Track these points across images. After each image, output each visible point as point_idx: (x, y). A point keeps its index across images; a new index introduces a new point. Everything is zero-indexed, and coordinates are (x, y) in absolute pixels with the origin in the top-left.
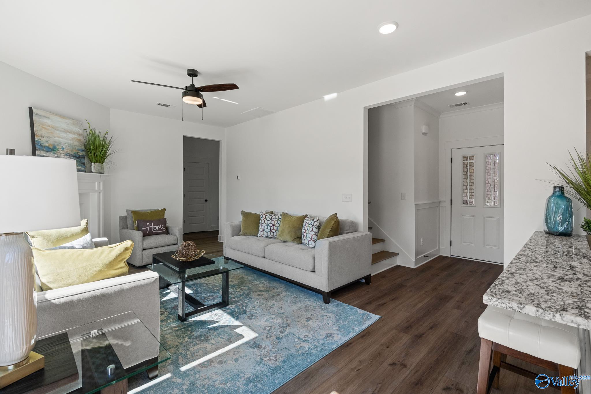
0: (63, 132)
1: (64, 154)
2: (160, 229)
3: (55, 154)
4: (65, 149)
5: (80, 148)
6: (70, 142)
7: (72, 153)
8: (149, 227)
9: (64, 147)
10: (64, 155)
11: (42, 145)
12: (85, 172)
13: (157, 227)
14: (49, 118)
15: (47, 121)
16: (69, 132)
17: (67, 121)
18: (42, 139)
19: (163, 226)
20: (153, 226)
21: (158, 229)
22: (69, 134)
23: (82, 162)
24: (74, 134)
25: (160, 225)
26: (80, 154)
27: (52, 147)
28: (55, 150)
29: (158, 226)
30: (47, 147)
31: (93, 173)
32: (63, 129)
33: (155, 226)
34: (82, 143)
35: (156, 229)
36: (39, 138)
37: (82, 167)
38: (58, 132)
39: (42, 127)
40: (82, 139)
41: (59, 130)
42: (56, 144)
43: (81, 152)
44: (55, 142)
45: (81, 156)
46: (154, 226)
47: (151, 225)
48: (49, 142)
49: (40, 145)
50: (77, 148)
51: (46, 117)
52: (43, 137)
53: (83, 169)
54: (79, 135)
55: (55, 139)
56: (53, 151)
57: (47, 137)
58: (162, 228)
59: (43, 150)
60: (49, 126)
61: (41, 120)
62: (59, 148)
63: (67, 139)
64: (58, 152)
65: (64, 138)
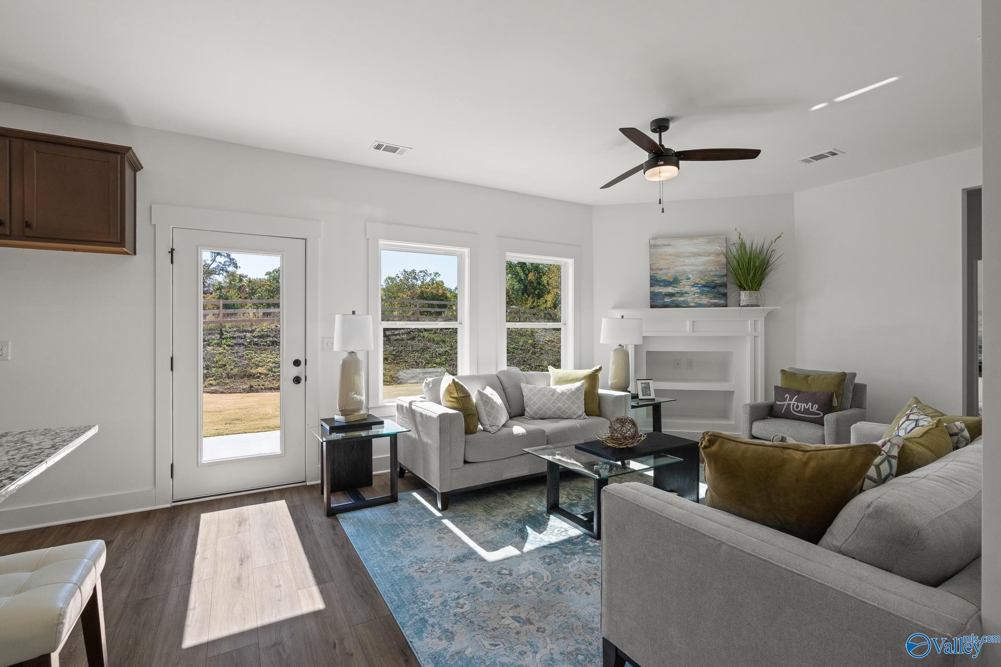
0: (690, 257)
1: (689, 285)
2: (806, 411)
3: (676, 287)
4: (691, 279)
5: (718, 273)
6: (700, 268)
7: (703, 282)
8: (786, 403)
9: (690, 276)
10: (689, 287)
11: (658, 279)
12: (726, 306)
13: (802, 406)
14: (670, 245)
15: (667, 250)
16: (700, 255)
17: (697, 241)
18: (659, 272)
19: (817, 406)
20: (794, 401)
21: (802, 410)
22: (699, 257)
23: (720, 292)
24: (709, 255)
25: (810, 404)
26: (718, 282)
27: (671, 280)
28: (676, 282)
29: (805, 404)
30: (665, 281)
31: (742, 306)
32: (690, 253)
33: (799, 404)
34: (722, 265)
35: (800, 408)
36: (655, 272)
37: (721, 299)
38: (682, 259)
39: (660, 258)
40: (722, 259)
41: (684, 257)
42: (678, 274)
43: (719, 279)
44: (676, 272)
45: (719, 283)
46: (796, 403)
47: (791, 400)
48: (669, 274)
49: (656, 279)
50: (712, 273)
51: (666, 245)
52: (661, 270)
53: (723, 302)
54: (718, 255)
55: (677, 268)
56: (673, 285)
57: (666, 269)
58: (814, 410)
59: (659, 285)
60: (670, 255)
61: (659, 250)
62: (682, 280)
63: (696, 265)
64: (680, 284)
65: (692, 265)
